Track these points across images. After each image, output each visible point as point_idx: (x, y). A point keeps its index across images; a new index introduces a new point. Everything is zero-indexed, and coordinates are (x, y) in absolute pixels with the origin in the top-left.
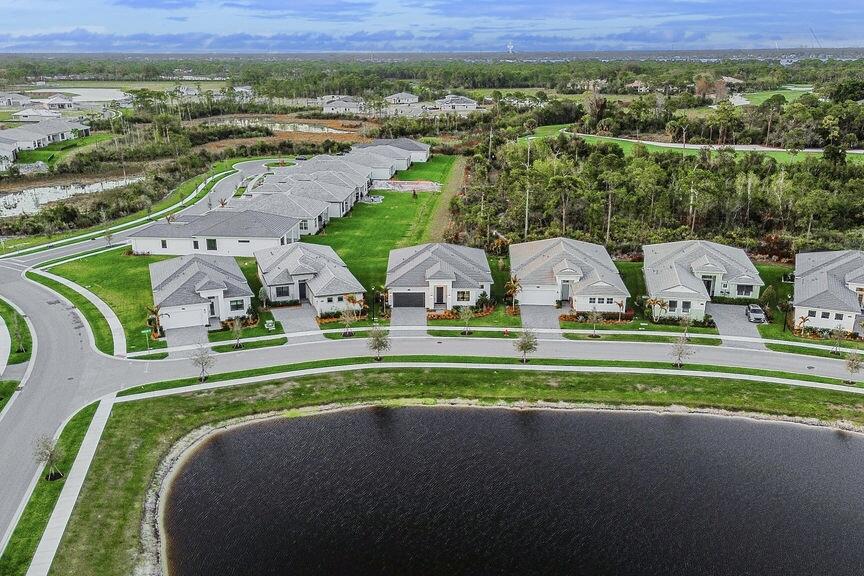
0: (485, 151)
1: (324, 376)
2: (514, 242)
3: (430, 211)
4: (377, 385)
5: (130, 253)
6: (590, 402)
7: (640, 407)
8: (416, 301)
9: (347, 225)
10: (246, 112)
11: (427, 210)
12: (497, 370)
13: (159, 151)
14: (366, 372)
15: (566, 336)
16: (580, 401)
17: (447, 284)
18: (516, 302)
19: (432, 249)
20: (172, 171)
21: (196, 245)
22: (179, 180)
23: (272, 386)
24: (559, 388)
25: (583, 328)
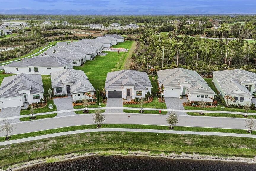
0: (143, 39)
1: (71, 137)
2: (158, 70)
3: (124, 58)
4: (96, 142)
5: (4, 73)
6: (210, 154)
7: (238, 158)
8: (118, 95)
9: (93, 63)
10: (65, 28)
11: (123, 58)
12: (158, 134)
13: (32, 39)
14: (92, 134)
15: (188, 113)
16: (205, 154)
17: (132, 88)
18: (163, 96)
19: (125, 72)
20: (33, 44)
21: (30, 70)
22: (35, 48)
23: (42, 143)
24: (191, 145)
25: (196, 109)
